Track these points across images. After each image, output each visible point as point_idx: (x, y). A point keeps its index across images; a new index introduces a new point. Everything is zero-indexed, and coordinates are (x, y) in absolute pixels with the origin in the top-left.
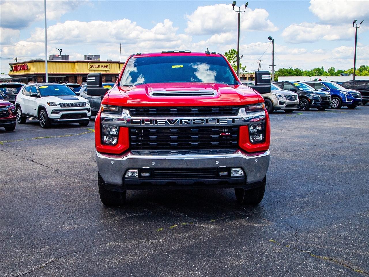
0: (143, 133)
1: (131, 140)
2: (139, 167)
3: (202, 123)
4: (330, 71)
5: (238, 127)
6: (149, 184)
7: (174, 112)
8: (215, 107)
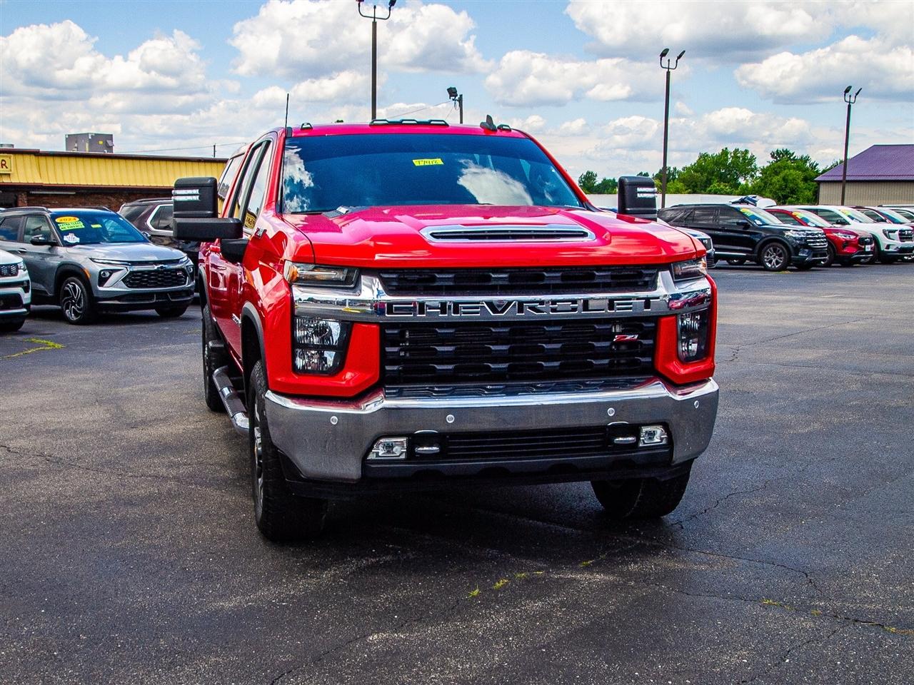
0: (410, 340)
1: (385, 359)
2: (409, 430)
3: (574, 309)
4: (583, 180)
5: (656, 319)
6: (436, 474)
7: (501, 283)
8: (599, 268)
